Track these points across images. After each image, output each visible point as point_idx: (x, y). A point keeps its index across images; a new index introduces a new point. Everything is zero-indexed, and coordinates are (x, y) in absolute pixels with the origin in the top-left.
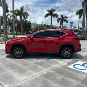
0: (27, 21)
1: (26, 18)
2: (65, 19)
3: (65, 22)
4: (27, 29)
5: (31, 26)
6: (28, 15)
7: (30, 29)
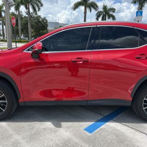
0: (40, 16)
1: (37, 10)
2: (111, 13)
3: (111, 18)
4: (41, 31)
5: (47, 26)
6: (42, 5)
7: (45, 31)
